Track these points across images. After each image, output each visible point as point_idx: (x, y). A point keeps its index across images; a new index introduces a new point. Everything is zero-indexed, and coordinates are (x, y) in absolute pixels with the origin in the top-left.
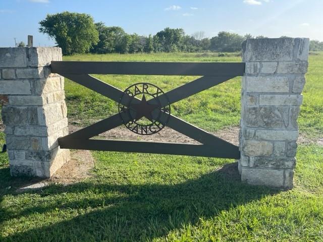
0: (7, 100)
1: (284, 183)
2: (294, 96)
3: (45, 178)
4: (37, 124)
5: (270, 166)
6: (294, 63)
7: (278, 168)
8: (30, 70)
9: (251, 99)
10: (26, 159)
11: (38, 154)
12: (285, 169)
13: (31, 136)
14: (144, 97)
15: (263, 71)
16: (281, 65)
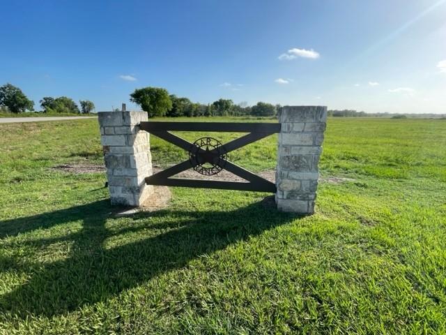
0: (109, 150)
1: (308, 210)
2: (316, 148)
3: (135, 207)
4: (130, 167)
5: (298, 198)
6: (316, 124)
7: (304, 199)
8: (125, 128)
9: (286, 150)
10: (122, 192)
11: (130, 189)
12: (309, 200)
13: (126, 176)
14: (207, 148)
15: (294, 129)
16: (307, 125)
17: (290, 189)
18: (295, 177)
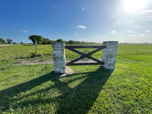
0: (55, 55)
1: (113, 69)
2: (116, 52)
3: (64, 73)
4: (63, 61)
6: (116, 46)
7: (112, 66)
8: (62, 48)
10: (59, 69)
11: (62, 68)
12: (114, 66)
13: (61, 63)
14: (86, 53)
15: (111, 47)
16: (114, 46)
17: (109, 63)
18: (111, 60)
